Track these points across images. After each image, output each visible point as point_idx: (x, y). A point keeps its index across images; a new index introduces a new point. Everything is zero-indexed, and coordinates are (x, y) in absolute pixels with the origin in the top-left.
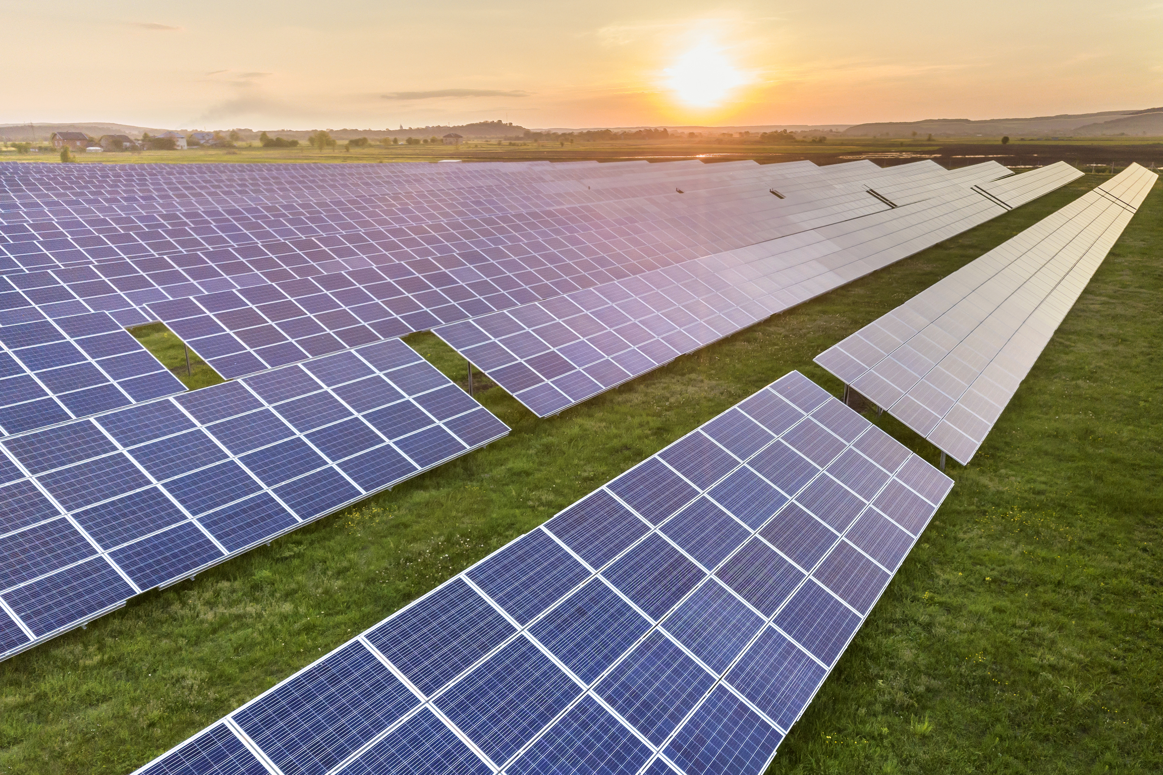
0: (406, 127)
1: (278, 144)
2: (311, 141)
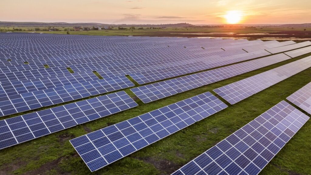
0: (162, 24)
1: (122, 29)
2: (130, 28)
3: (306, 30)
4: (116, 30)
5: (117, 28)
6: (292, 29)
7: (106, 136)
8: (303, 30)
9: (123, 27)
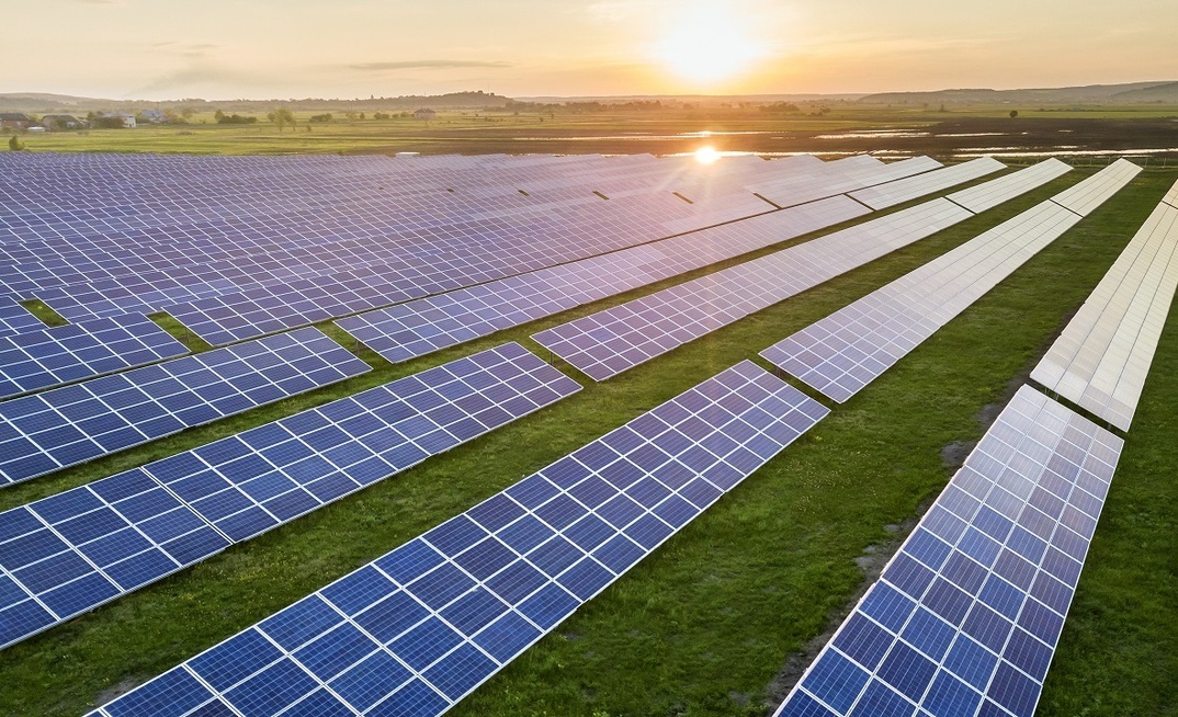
0: (377, 97)
1: (235, 121)
2: (271, 117)
3: (1020, 115)
4: (203, 125)
5: (210, 117)
6: (942, 111)
7: (218, 695)
8: (1007, 115)
9: (242, 114)
